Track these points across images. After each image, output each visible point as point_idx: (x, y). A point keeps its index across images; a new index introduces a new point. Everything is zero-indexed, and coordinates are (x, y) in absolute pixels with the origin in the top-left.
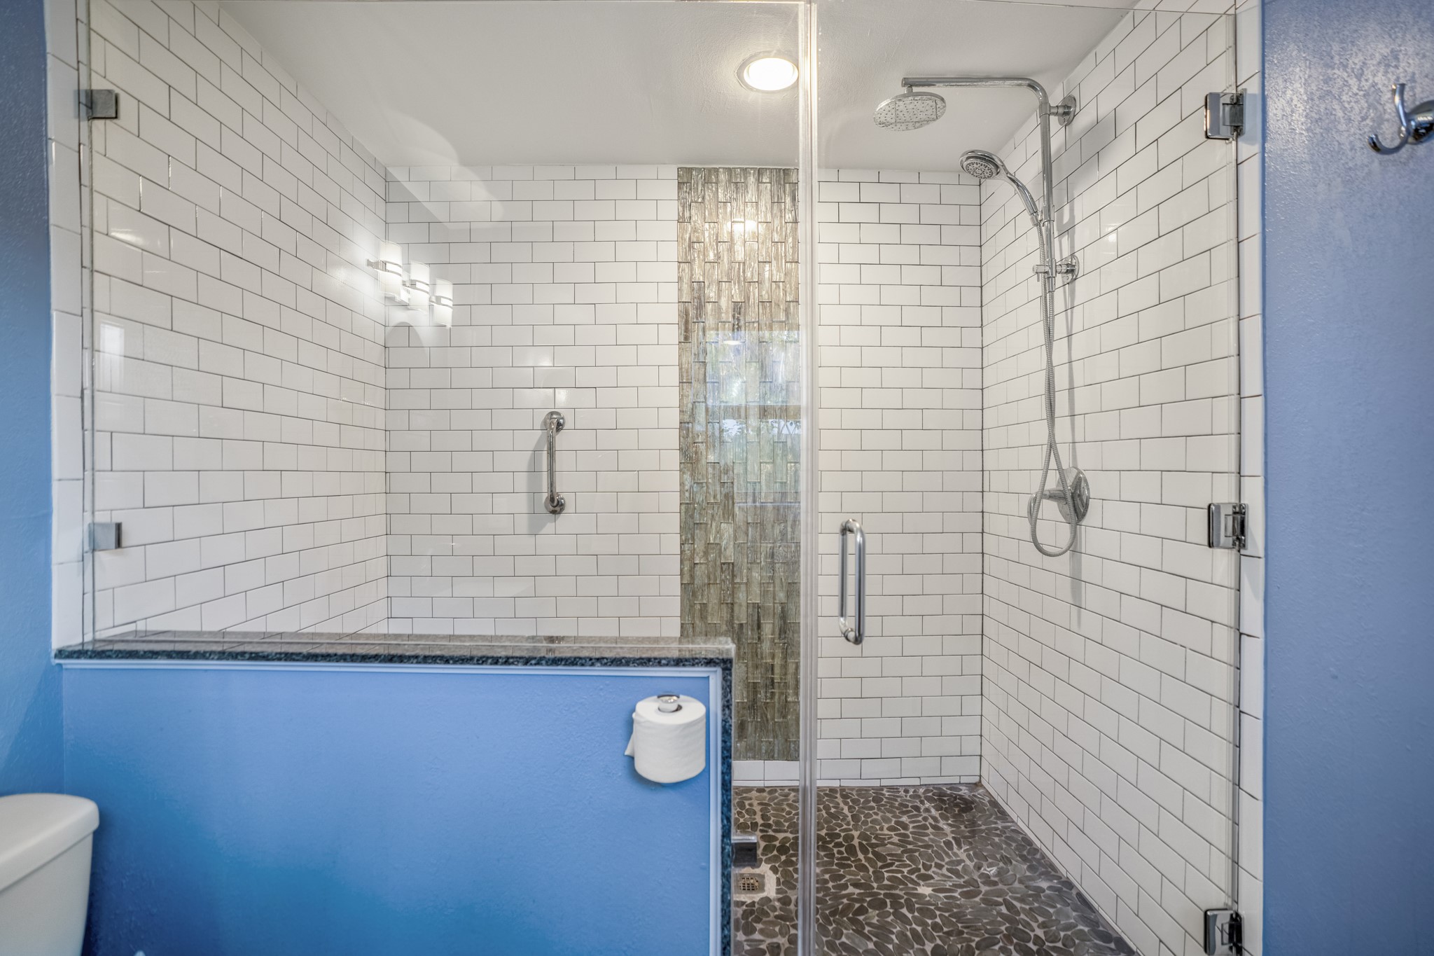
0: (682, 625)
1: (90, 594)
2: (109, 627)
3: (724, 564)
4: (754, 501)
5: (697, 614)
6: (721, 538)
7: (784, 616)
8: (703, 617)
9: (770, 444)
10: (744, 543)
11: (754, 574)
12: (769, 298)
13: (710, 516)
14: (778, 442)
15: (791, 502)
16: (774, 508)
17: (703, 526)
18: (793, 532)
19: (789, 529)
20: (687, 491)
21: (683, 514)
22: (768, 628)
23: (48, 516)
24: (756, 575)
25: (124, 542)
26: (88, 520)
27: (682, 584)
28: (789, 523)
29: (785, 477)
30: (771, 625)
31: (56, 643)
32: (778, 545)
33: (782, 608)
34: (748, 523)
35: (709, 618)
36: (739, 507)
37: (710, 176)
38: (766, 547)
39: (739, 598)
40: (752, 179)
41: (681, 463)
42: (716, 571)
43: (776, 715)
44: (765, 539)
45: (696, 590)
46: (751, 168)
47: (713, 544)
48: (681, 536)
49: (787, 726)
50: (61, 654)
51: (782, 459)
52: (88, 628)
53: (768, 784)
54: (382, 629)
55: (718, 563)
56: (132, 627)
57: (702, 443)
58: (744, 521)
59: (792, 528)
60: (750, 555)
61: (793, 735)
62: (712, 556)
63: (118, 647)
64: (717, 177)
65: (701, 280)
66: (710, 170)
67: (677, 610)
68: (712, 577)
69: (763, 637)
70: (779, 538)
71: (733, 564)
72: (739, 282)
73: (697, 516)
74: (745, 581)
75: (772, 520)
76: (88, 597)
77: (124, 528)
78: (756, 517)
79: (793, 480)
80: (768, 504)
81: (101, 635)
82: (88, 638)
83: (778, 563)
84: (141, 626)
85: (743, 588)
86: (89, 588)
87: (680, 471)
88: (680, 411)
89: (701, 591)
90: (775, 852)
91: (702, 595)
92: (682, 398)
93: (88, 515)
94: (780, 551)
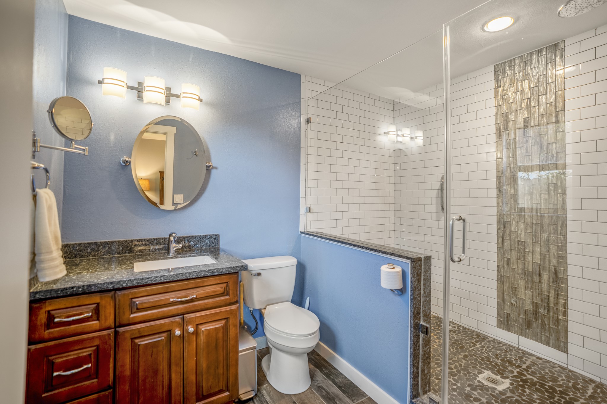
0: (498, 266)
1: (306, 221)
2: (309, 229)
3: (520, 241)
4: (537, 213)
5: (505, 262)
6: (518, 229)
7: (556, 273)
8: (508, 264)
9: (546, 185)
10: (531, 233)
11: (537, 249)
12: (545, 112)
13: (512, 219)
14: (551, 184)
15: (560, 214)
16: (549, 216)
17: (509, 222)
18: (562, 230)
19: (559, 228)
20: (500, 206)
21: (498, 217)
22: (545, 277)
23: (299, 205)
24: (538, 249)
25: (311, 211)
26: (306, 206)
27: (498, 248)
28: (559, 225)
29: (556, 201)
30: (548, 276)
31: (300, 230)
32: (552, 235)
33: (555, 269)
34: (533, 223)
35: (512, 265)
36: (528, 215)
37: (511, 63)
38: (545, 236)
39: (528, 259)
40: (535, 56)
41: (497, 194)
42: (515, 244)
43: (551, 323)
44: (543, 231)
45: (505, 251)
46: (534, 51)
47: (514, 231)
48: (497, 226)
49: (558, 332)
50: (302, 233)
51: (554, 192)
52: (306, 229)
53: (545, 357)
54: (392, 246)
55: (516, 241)
56: (314, 230)
57: (508, 185)
58: (530, 222)
59: (561, 227)
60: (534, 239)
61: (562, 338)
62: (513, 237)
63: (311, 233)
64: (514, 62)
65: (507, 112)
66: (511, 61)
67: (495, 258)
68: (513, 246)
69: (543, 281)
70: (553, 232)
71: (524, 242)
72: (527, 108)
73: (505, 218)
74: (531, 251)
75: (548, 223)
76: (306, 222)
77: (311, 207)
78: (538, 220)
79: (561, 203)
80: (546, 215)
81: (308, 230)
82: (306, 230)
83: (552, 245)
84: (316, 230)
85: (531, 254)
86: (306, 220)
87: (497, 197)
88: (497, 171)
89: (507, 252)
90: (519, 380)
91: (508, 254)
92: (498, 166)
93: (306, 205)
94: (553, 238)
